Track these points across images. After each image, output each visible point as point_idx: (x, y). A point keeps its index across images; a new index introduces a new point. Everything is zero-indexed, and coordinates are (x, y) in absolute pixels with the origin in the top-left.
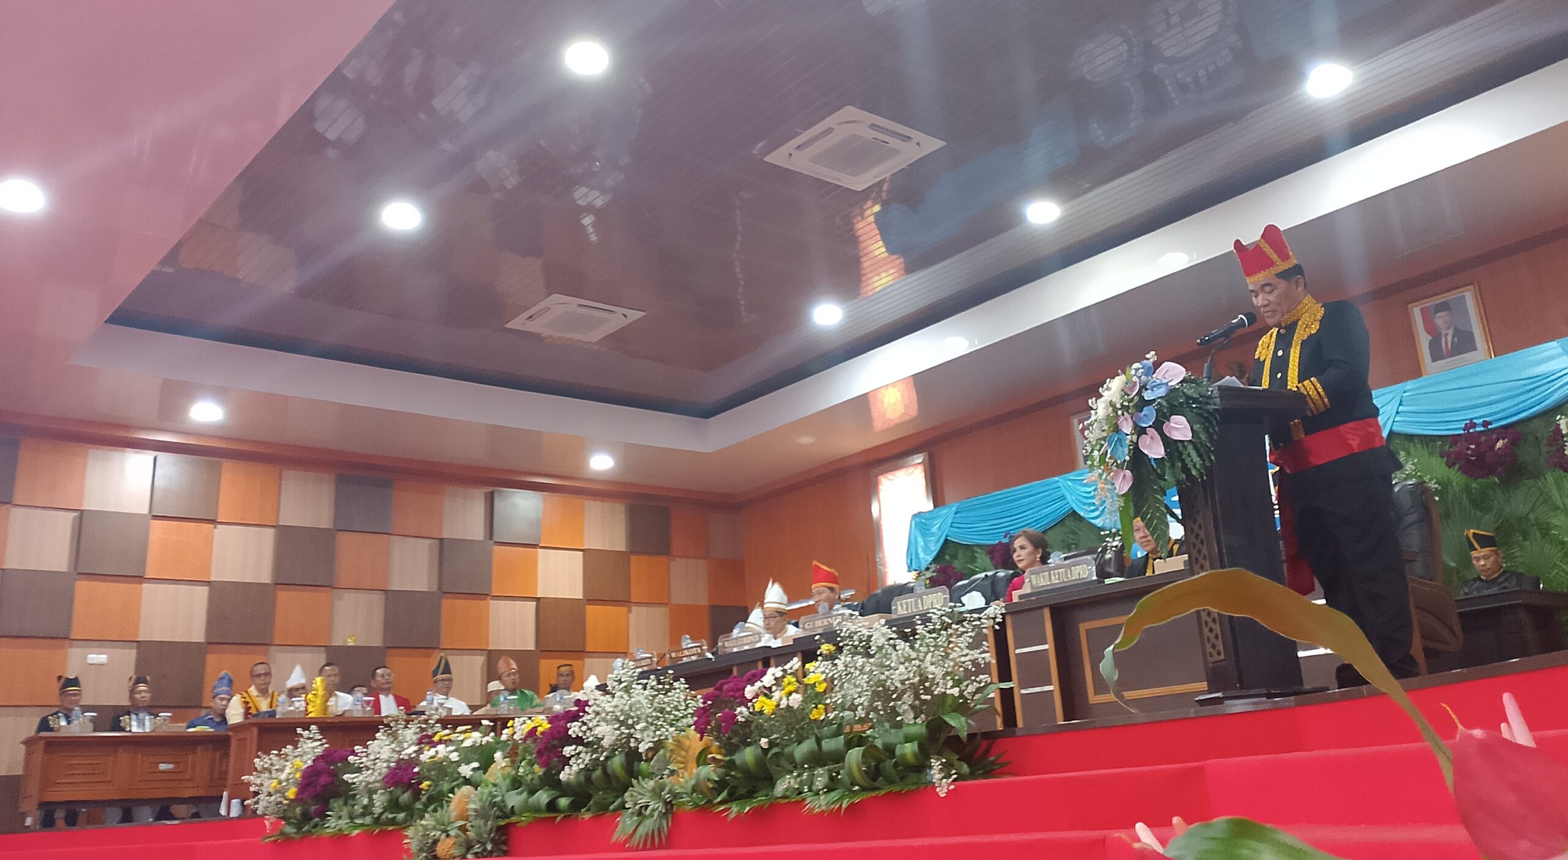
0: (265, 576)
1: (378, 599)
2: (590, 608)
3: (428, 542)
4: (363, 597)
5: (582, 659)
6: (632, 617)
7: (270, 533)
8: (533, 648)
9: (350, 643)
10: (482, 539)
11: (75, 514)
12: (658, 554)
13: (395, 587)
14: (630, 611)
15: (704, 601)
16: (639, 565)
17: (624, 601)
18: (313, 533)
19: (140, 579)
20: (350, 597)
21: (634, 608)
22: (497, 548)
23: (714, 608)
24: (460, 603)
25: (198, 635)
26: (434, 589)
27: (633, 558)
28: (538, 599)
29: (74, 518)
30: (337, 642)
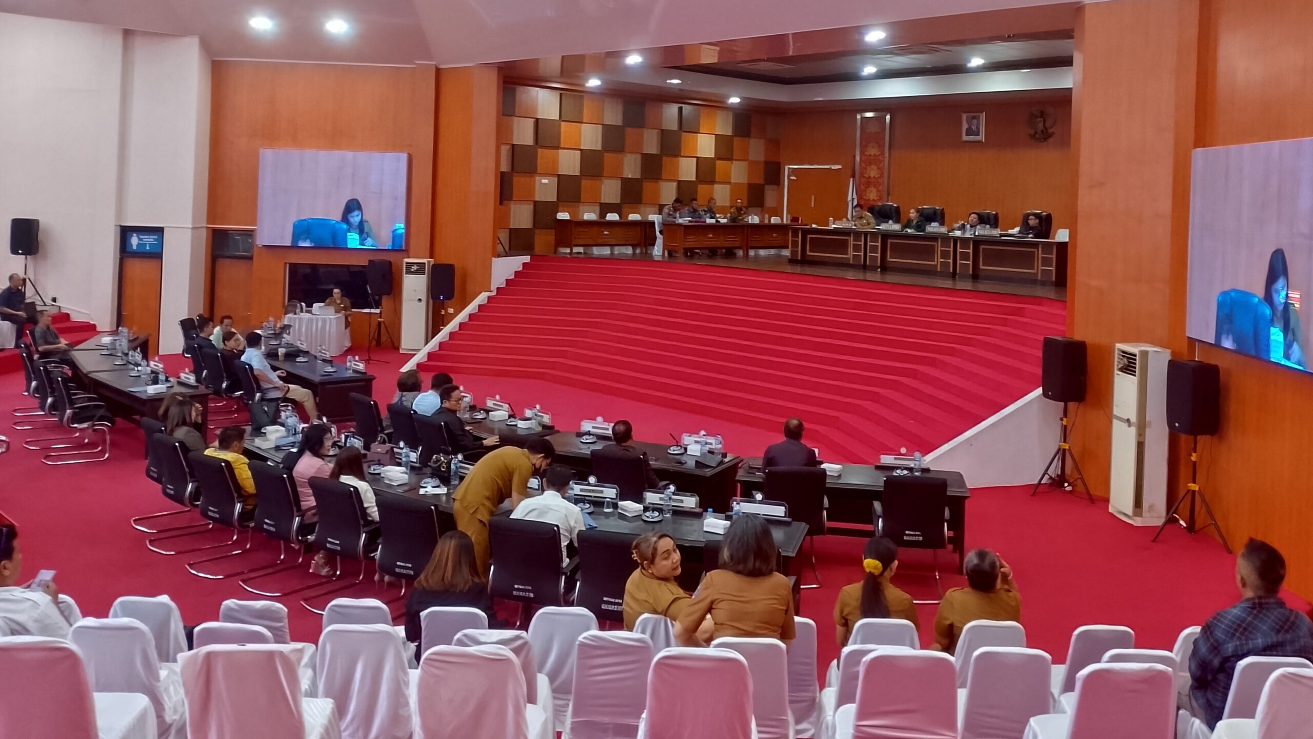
0: (599, 148)
1: (639, 157)
2: (718, 162)
3: (656, 131)
4: (634, 156)
5: (713, 185)
6: (733, 166)
7: (600, 126)
8: (694, 179)
9: (630, 177)
10: (676, 129)
11: (534, 120)
12: (746, 137)
13: (645, 152)
14: (732, 163)
15: (761, 158)
16: (737, 140)
17: (730, 159)
18: (616, 127)
19: (558, 148)
20: (629, 155)
21: (734, 162)
22: (684, 134)
23: (767, 163)
24: (669, 159)
25: (578, 173)
26: (659, 153)
27: (735, 139)
28: (697, 158)
29: (534, 122)
30: (625, 176)
